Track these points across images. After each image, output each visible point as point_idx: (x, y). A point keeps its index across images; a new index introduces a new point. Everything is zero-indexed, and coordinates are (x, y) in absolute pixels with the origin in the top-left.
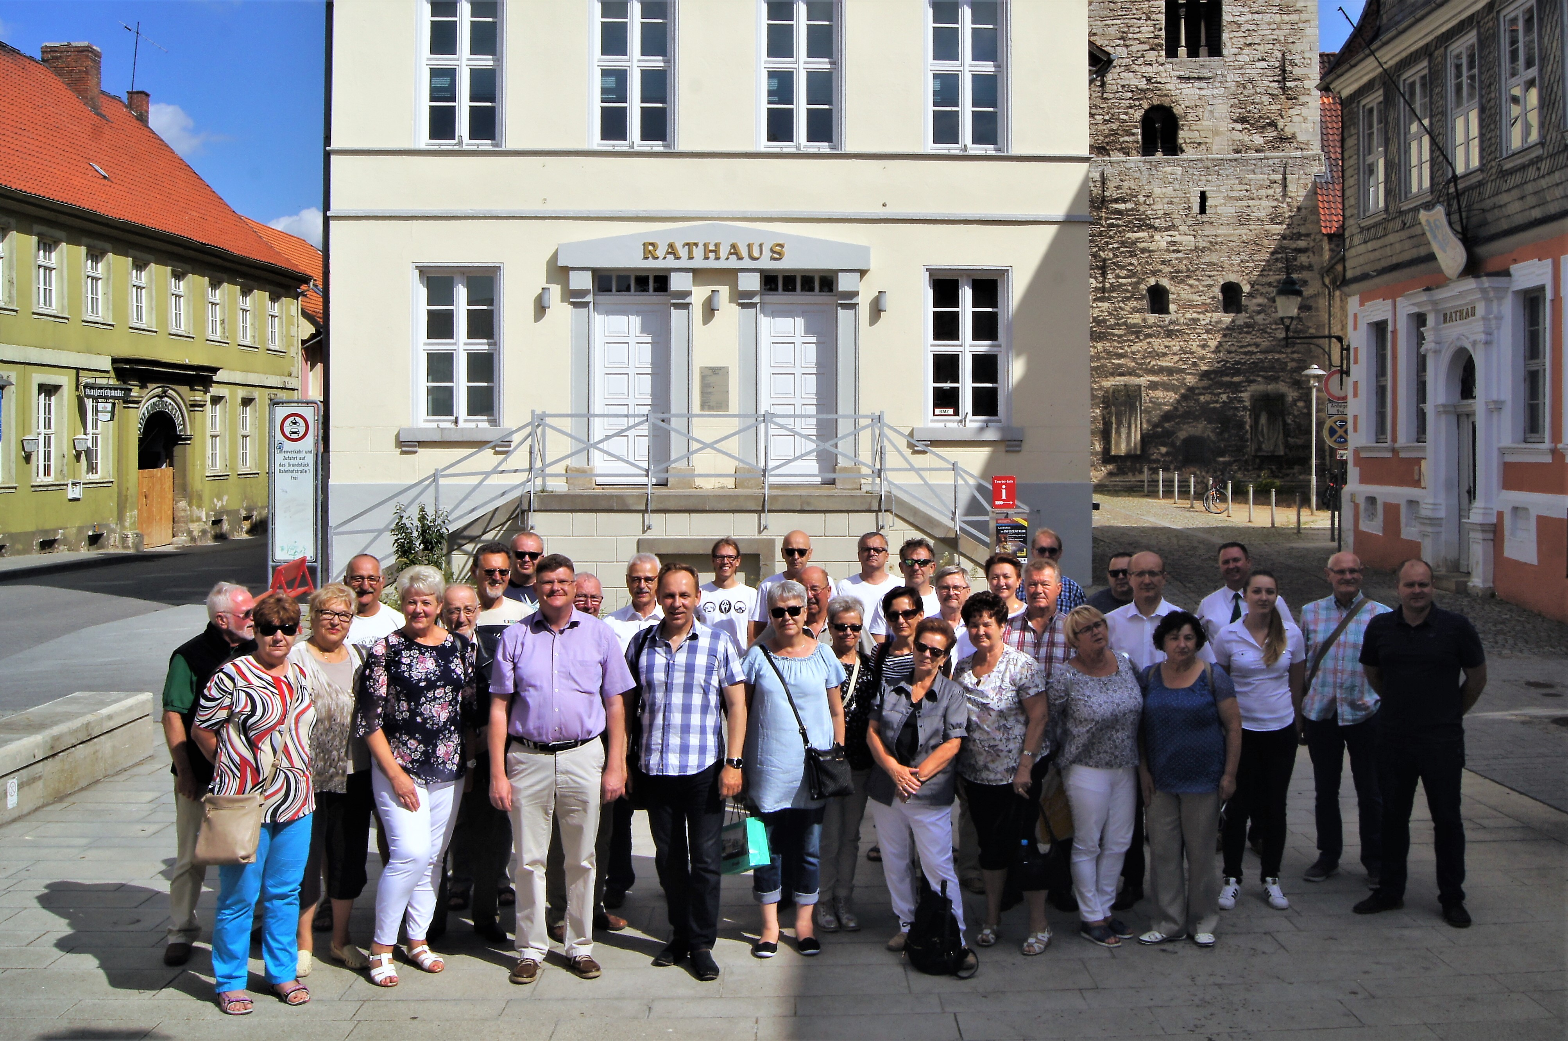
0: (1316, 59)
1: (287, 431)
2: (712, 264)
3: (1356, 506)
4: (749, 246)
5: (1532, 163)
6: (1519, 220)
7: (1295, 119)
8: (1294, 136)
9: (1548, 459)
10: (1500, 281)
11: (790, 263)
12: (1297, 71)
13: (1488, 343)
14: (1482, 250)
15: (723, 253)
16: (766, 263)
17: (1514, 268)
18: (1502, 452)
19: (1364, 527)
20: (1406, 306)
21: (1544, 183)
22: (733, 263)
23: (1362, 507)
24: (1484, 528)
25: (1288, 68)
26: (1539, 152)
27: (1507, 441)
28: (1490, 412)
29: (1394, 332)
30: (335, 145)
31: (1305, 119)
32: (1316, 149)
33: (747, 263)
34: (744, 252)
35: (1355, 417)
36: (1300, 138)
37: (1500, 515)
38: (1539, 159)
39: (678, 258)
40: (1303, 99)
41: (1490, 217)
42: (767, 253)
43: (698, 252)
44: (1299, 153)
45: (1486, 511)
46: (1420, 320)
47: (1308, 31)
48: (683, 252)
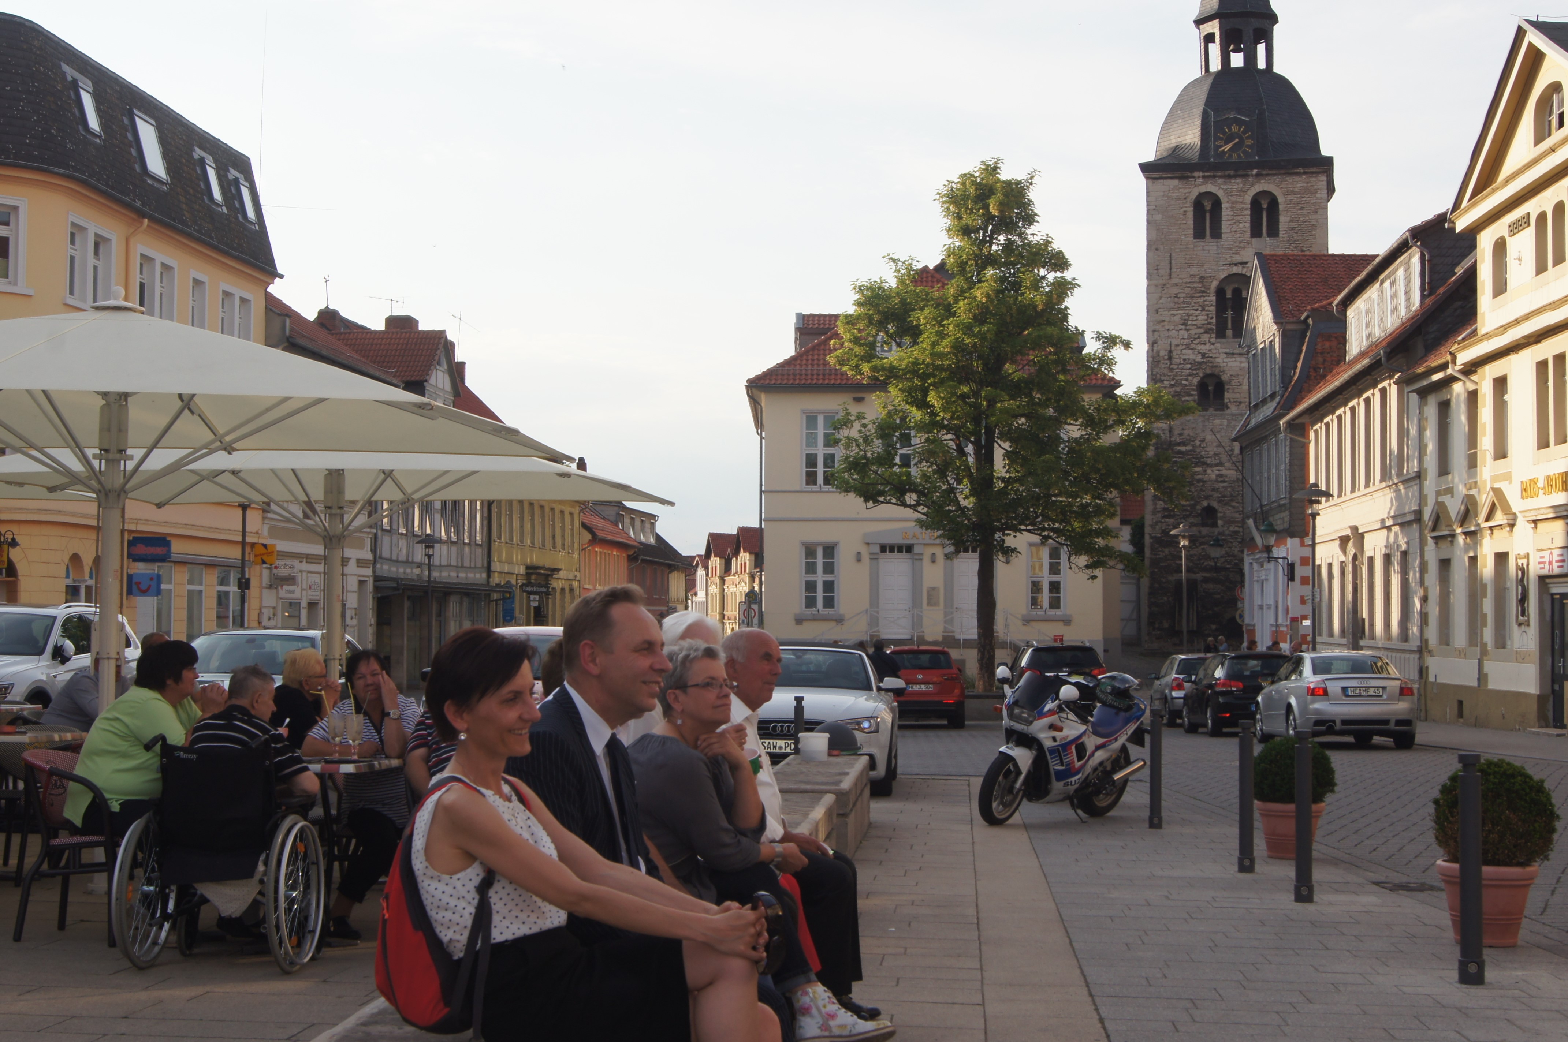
2: (932, 542)
22: (942, 541)
39: (918, 538)
43: (927, 536)
48: (920, 536)
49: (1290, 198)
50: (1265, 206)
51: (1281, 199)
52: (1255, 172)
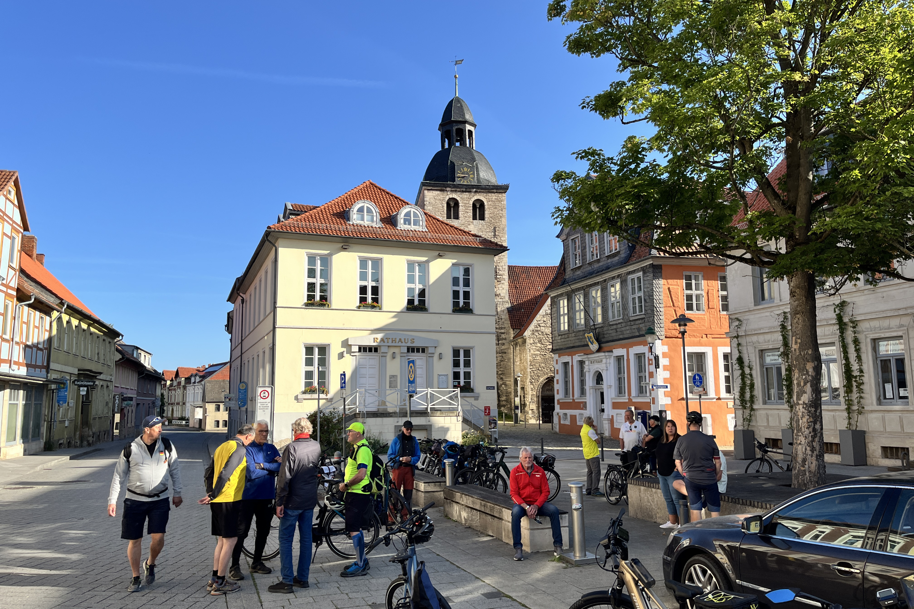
0: (507, 268)
1: (262, 396)
2: (394, 344)
3: (560, 417)
4: (405, 339)
5: (619, 323)
6: (615, 338)
7: (500, 288)
8: (500, 294)
9: (627, 401)
10: (610, 354)
11: (416, 344)
12: (501, 272)
13: (607, 370)
14: (603, 345)
15: (397, 341)
16: (409, 344)
17: (614, 350)
18: (612, 399)
19: (562, 422)
20: (577, 358)
21: (623, 329)
22: (400, 344)
23: (562, 417)
24: (608, 419)
25: (498, 271)
26: (622, 321)
27: (613, 396)
28: (608, 388)
29: (572, 366)
30: (278, 305)
31: (503, 289)
32: (507, 298)
33: (404, 344)
34: (403, 341)
35: (558, 390)
36: (502, 295)
37: (612, 416)
38: (621, 323)
39: (384, 342)
40: (502, 282)
41: (606, 336)
42: (410, 341)
43: (390, 341)
44: (501, 300)
45: (608, 415)
46: (582, 363)
47: (504, 259)
48: (386, 341)
49: (489, 203)
50: (478, 206)
51: (486, 203)
52: (474, 190)
